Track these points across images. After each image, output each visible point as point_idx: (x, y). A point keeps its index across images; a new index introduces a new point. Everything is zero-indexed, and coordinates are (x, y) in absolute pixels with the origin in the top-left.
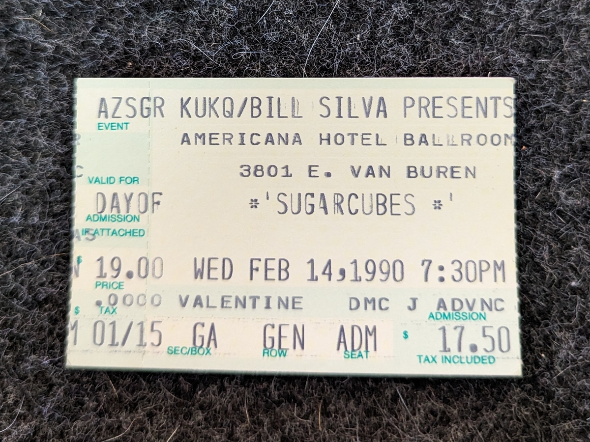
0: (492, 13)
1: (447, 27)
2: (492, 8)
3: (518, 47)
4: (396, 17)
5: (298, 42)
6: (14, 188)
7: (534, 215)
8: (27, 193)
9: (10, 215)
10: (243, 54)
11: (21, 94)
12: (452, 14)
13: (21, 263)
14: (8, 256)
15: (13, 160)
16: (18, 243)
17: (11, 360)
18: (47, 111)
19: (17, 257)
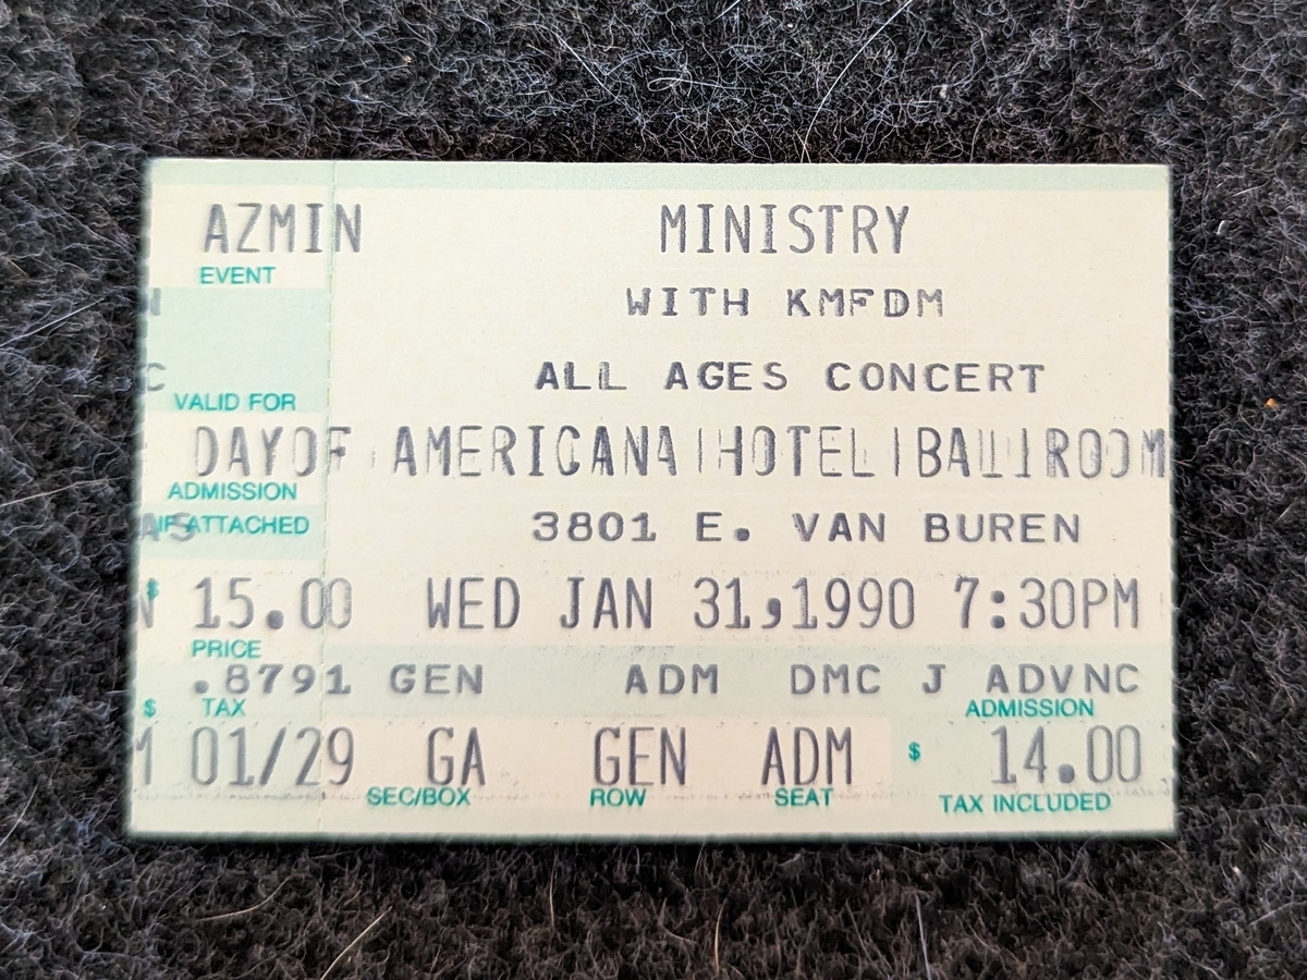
0: (1249, 89)
1: (1144, 103)
2: (1252, 77)
3: (1294, 175)
4: (1035, 61)
5: (803, 77)
6: (89, 301)
7: (1268, 557)
8: (116, 319)
9: (66, 361)
10: (674, 83)
11: (138, 85)
12: (1161, 76)
13: (75, 478)
14: (48, 458)
15: (95, 236)
16: (76, 430)
17: (18, 700)
18: (195, 136)
19: (68, 464)
